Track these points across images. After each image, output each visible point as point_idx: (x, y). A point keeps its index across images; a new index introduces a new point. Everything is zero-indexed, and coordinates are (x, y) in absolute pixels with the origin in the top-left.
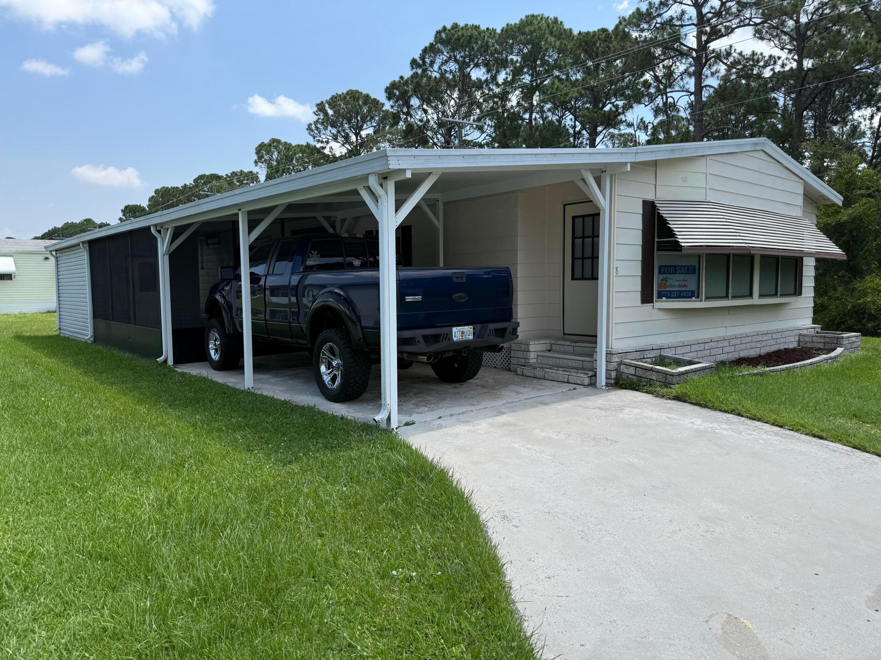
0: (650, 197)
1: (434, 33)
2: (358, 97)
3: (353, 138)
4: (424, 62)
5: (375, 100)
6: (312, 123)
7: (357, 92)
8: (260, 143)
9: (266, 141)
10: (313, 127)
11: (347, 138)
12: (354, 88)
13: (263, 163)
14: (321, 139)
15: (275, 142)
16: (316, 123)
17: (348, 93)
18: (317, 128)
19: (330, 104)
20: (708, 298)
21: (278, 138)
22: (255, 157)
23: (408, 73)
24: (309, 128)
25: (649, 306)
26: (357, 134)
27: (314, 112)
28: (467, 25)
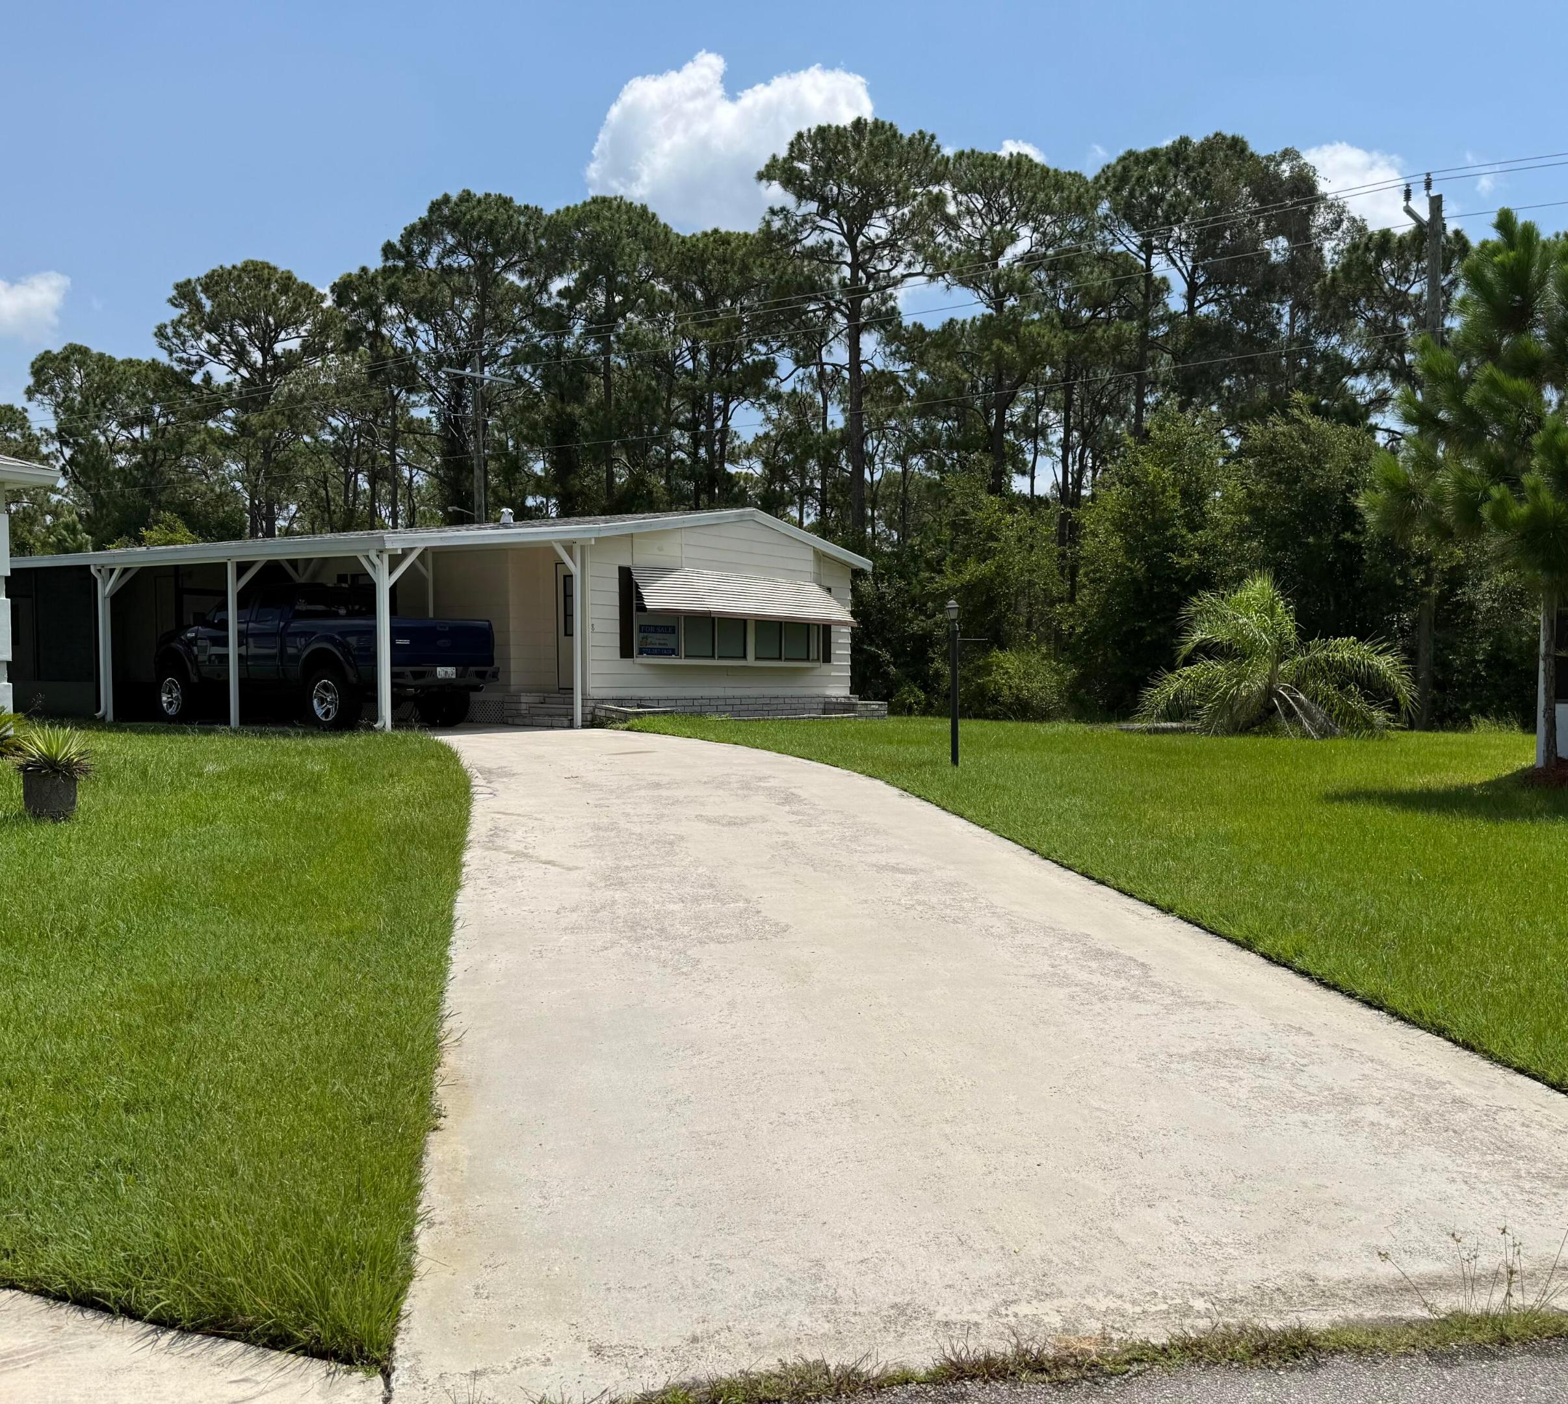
0: (626, 563)
1: (428, 204)
2: (269, 279)
3: (256, 356)
4: (409, 250)
5: (305, 286)
6: (168, 322)
7: (266, 266)
8: (42, 351)
9: (56, 349)
10: (169, 331)
11: (241, 356)
12: (259, 258)
13: (45, 394)
14: (185, 356)
15: (76, 354)
16: (176, 324)
17: (244, 269)
18: (178, 334)
19: (206, 290)
20: (686, 657)
21: (85, 345)
22: (30, 381)
23: (376, 263)
24: (160, 333)
25: (628, 661)
26: (266, 351)
27: (170, 301)
28: (488, 195)
